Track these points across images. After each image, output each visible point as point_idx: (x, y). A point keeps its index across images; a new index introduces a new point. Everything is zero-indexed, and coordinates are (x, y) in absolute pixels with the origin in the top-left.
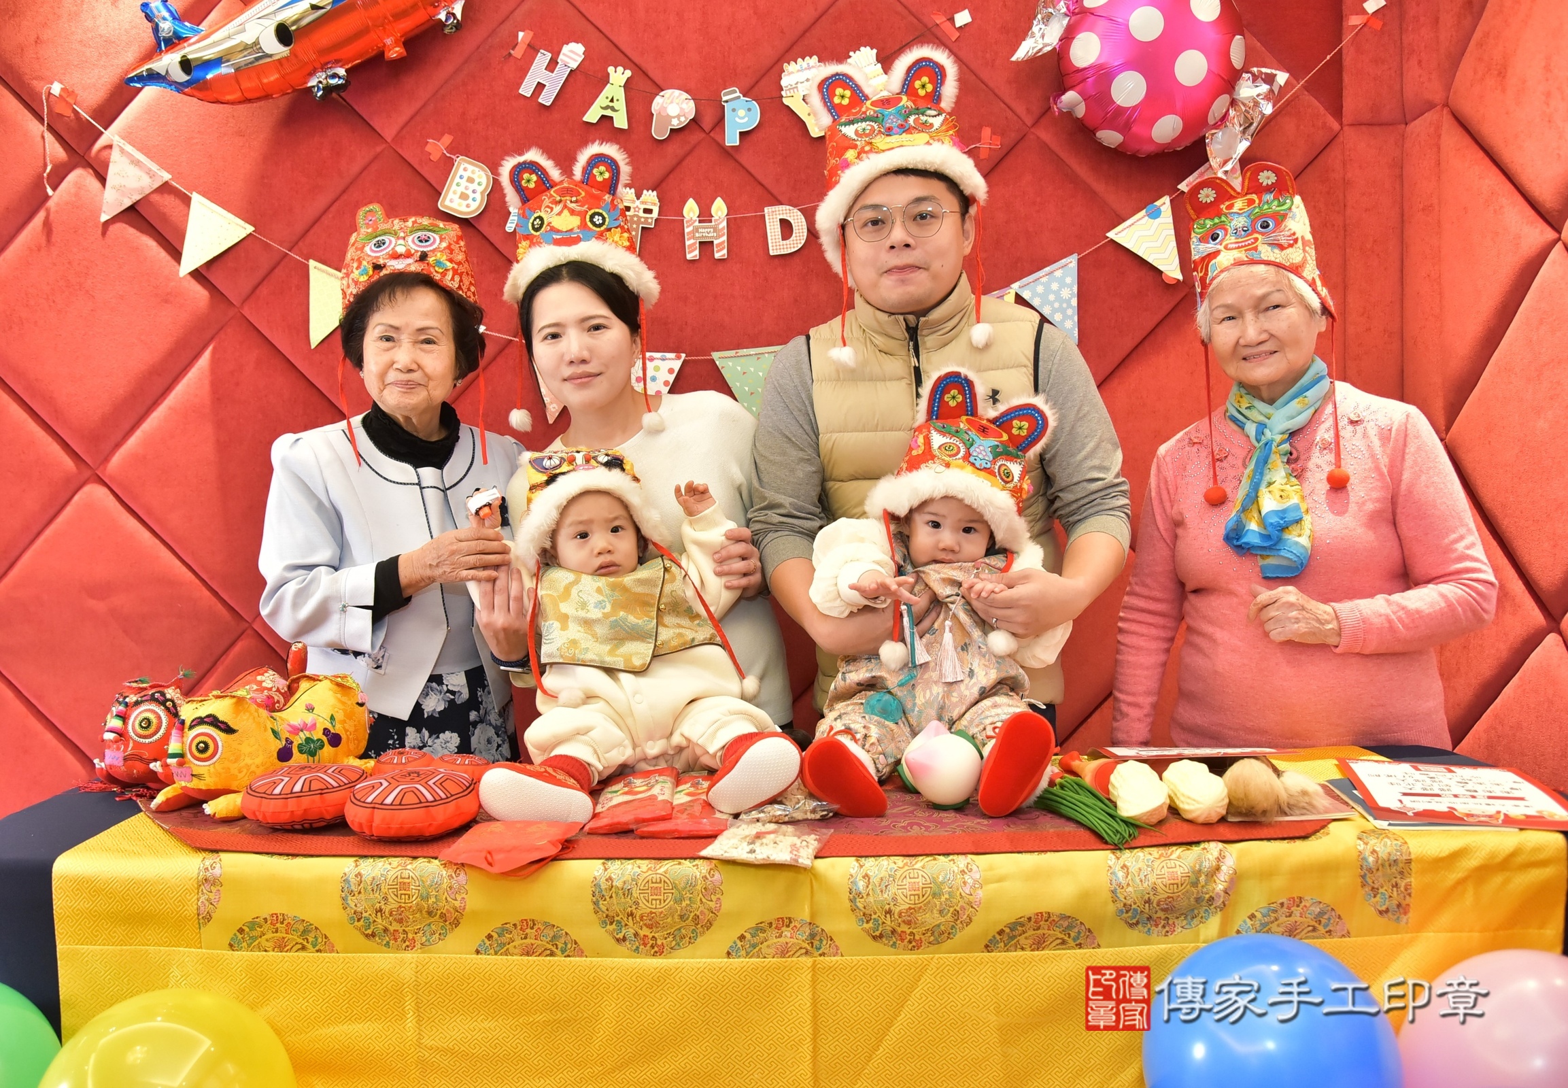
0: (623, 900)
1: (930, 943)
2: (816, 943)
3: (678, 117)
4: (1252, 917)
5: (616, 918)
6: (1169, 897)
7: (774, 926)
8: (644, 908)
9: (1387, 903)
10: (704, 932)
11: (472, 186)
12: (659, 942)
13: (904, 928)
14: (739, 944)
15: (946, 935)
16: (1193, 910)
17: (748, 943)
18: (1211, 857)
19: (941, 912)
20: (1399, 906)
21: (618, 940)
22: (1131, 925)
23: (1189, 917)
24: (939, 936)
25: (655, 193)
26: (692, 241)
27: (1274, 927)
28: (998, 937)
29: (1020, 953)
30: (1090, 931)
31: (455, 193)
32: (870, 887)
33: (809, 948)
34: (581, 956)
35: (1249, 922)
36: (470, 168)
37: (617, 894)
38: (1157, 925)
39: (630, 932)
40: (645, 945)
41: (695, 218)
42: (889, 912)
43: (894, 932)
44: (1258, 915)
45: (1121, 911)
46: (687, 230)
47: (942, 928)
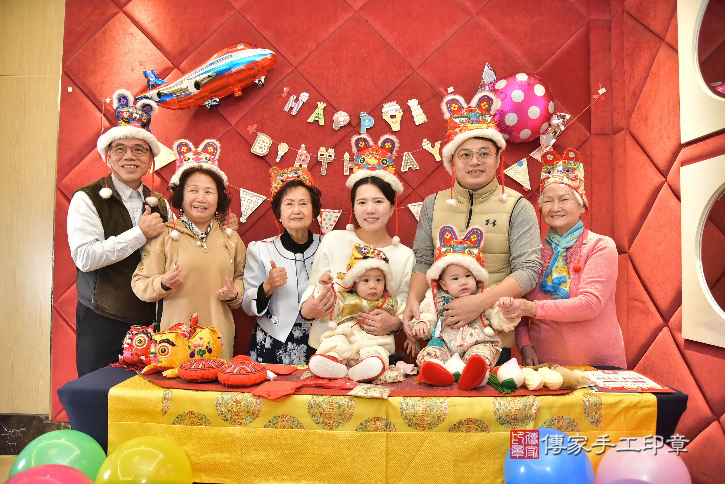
0: (319, 408)
1: (429, 428)
2: (388, 427)
3: (343, 121)
4: (545, 423)
5: (316, 415)
6: (515, 414)
7: (373, 420)
8: (327, 412)
9: (593, 419)
10: (348, 421)
11: (264, 144)
12: (331, 425)
13: (420, 422)
14: (360, 426)
15: (435, 425)
16: (524, 420)
17: (363, 426)
18: (530, 401)
19: (433, 417)
20: (597, 420)
21: (316, 423)
22: (502, 424)
23: (523, 422)
24: (432, 426)
25: (333, 149)
26: (346, 168)
27: (553, 426)
28: (453, 427)
29: (462, 433)
30: (486, 426)
31: (257, 146)
32: (408, 407)
33: (386, 429)
34: (303, 429)
35: (544, 425)
36: (264, 137)
37: (317, 406)
38: (511, 425)
39: (321, 420)
40: (326, 425)
41: (348, 160)
42: (414, 416)
43: (416, 423)
44: (547, 422)
45: (498, 419)
46: (345, 164)
47: (434, 423)
